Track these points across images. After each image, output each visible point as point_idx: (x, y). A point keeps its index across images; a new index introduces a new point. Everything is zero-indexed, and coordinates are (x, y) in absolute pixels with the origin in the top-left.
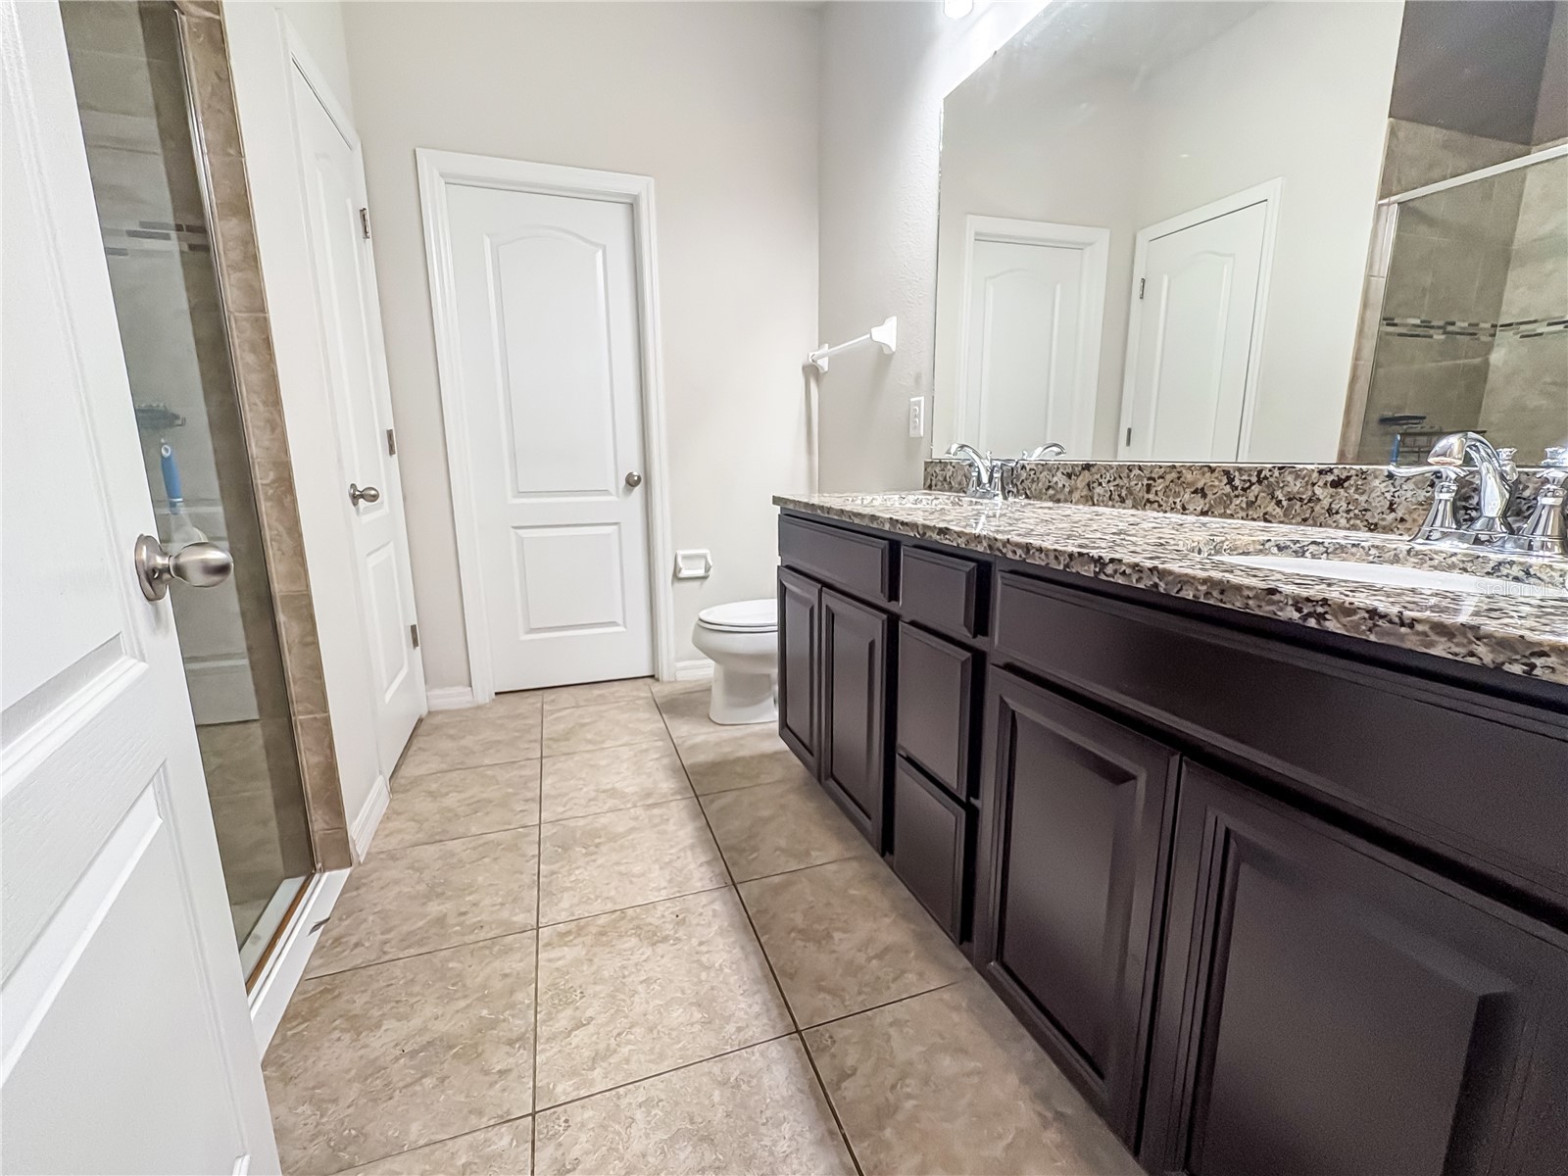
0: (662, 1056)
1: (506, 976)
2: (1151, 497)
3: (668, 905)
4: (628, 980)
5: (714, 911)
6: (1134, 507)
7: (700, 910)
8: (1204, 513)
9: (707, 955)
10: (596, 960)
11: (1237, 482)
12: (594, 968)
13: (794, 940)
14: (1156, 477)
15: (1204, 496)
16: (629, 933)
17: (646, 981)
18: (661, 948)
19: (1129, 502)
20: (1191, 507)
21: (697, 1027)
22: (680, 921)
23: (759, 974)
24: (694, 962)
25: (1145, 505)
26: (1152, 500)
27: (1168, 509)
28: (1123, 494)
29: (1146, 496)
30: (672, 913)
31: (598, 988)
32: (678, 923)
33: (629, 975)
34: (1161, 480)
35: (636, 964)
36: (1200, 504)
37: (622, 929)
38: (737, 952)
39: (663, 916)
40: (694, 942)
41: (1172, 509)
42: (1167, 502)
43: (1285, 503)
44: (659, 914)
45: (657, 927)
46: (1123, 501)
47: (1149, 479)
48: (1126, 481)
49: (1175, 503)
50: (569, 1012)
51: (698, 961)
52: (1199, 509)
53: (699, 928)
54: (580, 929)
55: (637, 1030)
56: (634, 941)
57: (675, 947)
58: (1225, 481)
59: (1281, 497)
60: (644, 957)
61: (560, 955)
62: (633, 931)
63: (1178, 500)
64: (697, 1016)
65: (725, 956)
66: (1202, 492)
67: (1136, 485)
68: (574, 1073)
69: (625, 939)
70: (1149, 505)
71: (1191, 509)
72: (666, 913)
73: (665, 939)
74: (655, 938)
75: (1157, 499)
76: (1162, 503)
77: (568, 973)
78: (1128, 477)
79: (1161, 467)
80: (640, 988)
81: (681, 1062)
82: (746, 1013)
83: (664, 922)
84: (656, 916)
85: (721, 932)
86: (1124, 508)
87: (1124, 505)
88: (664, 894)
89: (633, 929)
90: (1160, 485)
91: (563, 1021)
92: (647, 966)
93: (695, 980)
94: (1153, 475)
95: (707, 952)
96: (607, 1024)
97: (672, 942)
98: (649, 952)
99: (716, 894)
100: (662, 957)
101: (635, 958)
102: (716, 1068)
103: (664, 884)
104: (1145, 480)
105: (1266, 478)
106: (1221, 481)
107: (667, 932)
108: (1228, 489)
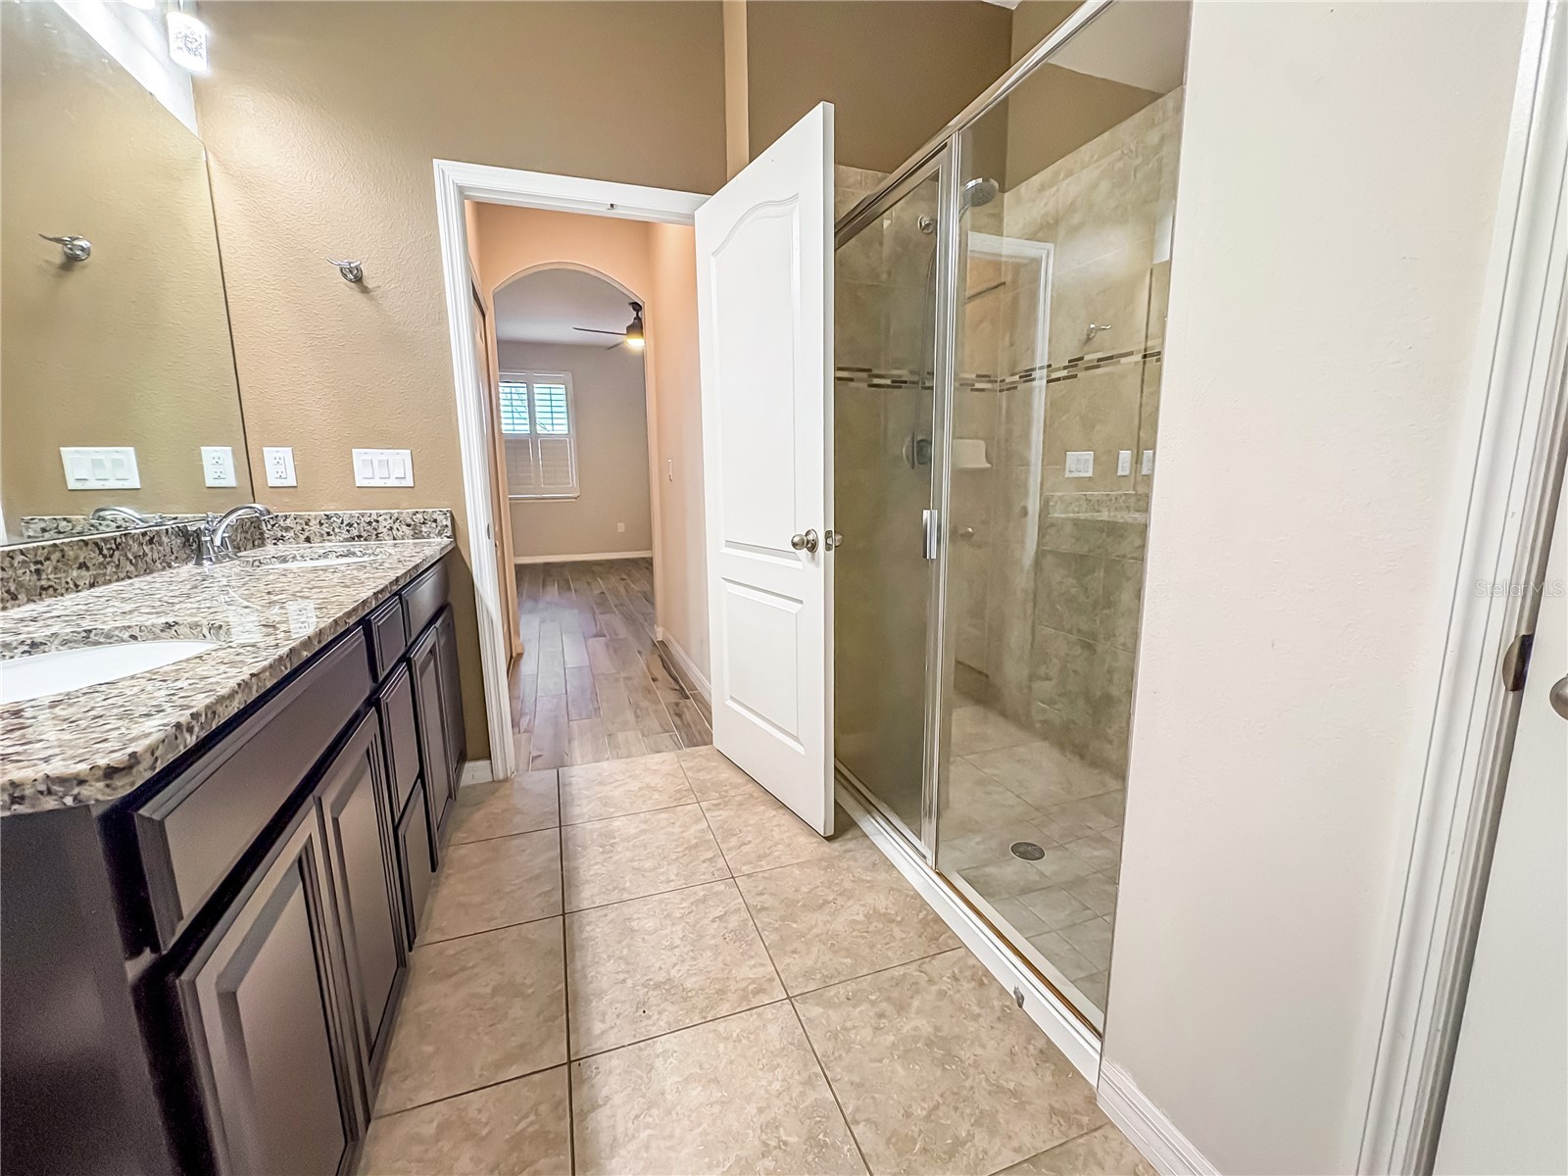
0: (661, 901)
1: (794, 952)
2: (44, 583)
3: (654, 1029)
4: (689, 948)
5: (603, 1021)
6: (30, 601)
7: (618, 1022)
8: (92, 585)
9: (620, 969)
10: (721, 965)
11: (105, 552)
12: (720, 958)
13: (531, 986)
14: (42, 559)
15: (88, 569)
16: (694, 992)
17: (672, 948)
18: (661, 977)
19: (22, 597)
20: (81, 583)
21: (635, 916)
22: (642, 1007)
23: (577, 954)
24: (633, 964)
25: (40, 594)
26: (46, 586)
27: (63, 591)
28: (13, 589)
29: (38, 584)
30: (649, 1017)
31: (713, 942)
32: (644, 1004)
33: (688, 952)
34: (48, 562)
35: (683, 961)
36: (86, 576)
37: (702, 997)
38: (590, 972)
39: (660, 1013)
40: (629, 983)
41: (67, 589)
42: (60, 584)
43: (134, 561)
44: (664, 1017)
45: (666, 1000)
46: (14, 597)
47: (36, 563)
48: (10, 572)
49: (67, 583)
50: (731, 926)
51: (628, 964)
52: (87, 582)
53: (623, 999)
54: (745, 998)
55: (678, 915)
56: (688, 984)
57: (648, 978)
58: (98, 551)
59: (131, 557)
60: (677, 968)
61: (755, 970)
62: (690, 994)
63: (69, 580)
64: (634, 924)
65: (602, 969)
66: (83, 566)
67: (25, 573)
68: (717, 894)
69: (697, 986)
70: (44, 592)
71: (82, 584)
72: (656, 1017)
73: (657, 986)
74: (669, 989)
75: (51, 583)
76: (56, 586)
77: (742, 954)
78: (12, 565)
79: (43, 548)
80: (679, 942)
81: (648, 898)
82: (597, 925)
83: (659, 1005)
84: (667, 1013)
85: (600, 994)
86: (19, 606)
87: (17, 602)
88: (660, 1045)
89: (691, 997)
90: (48, 566)
91: (733, 922)
92: (674, 959)
93: (632, 948)
94: (39, 559)
95: (618, 973)
96: (700, 919)
97: (651, 983)
98: (673, 972)
99: (597, 1046)
100: (660, 968)
101: (685, 968)
102: (626, 896)
103: (659, 1063)
104: (32, 565)
105: (120, 544)
106: (94, 552)
107: (655, 993)
108: (101, 559)
